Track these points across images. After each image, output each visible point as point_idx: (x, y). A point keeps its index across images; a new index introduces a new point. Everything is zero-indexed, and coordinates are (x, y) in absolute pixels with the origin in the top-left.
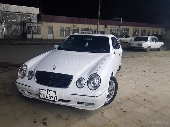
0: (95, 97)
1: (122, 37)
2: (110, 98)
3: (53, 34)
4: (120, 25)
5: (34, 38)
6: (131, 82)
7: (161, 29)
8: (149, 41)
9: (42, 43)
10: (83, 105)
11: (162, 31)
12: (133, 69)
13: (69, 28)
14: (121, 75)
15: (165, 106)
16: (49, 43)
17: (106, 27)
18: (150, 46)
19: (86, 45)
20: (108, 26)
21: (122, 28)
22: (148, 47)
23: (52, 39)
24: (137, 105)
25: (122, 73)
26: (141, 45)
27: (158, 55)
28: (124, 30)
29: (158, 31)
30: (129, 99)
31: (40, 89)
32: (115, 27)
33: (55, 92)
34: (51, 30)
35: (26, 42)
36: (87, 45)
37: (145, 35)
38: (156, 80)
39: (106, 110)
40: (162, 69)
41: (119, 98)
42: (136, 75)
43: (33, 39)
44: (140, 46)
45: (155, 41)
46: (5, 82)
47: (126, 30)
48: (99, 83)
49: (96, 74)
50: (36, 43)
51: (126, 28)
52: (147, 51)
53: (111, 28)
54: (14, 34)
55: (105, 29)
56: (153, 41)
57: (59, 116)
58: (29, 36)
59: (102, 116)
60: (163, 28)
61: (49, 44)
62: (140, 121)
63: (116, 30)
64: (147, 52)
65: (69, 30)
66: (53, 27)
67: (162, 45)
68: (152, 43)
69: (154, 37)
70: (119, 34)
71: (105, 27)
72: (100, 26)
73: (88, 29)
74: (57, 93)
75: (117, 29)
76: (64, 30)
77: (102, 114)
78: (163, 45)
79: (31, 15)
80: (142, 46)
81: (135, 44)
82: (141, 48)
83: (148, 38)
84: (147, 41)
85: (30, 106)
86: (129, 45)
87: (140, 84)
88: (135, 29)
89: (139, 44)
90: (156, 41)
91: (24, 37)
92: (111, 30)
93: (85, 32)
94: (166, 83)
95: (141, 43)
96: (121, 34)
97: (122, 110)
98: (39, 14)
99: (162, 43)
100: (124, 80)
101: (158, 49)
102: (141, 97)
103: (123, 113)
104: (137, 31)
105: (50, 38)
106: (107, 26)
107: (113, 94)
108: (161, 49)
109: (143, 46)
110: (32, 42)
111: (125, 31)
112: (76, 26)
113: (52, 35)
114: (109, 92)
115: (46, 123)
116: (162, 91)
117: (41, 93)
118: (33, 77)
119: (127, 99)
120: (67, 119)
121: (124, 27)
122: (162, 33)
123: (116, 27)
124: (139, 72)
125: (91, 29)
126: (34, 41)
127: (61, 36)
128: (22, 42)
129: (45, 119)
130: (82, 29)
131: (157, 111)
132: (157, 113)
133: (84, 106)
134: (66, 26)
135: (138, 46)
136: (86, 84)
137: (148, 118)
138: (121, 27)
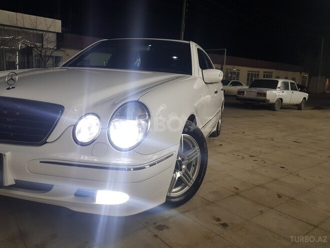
1: (227, 85)
2: (187, 188)
4: (222, 64)
6: (243, 158)
7: (301, 73)
8: (279, 88)
11: (302, 78)
12: (247, 135)
14: (221, 145)
18: (281, 99)
21: (226, 69)
22: (277, 101)
24: (260, 209)
25: (224, 141)
26: (265, 95)
27: (299, 116)
28: (231, 73)
30: (237, 193)
37: (271, 78)
38: (301, 156)
42: (254, 145)
44: (262, 98)
45: (291, 90)
47: (235, 73)
49: (137, 102)
52: (276, 109)
56: (287, 88)
59: (156, 236)
67: (305, 98)
68: (286, 92)
69: (289, 81)
77: (156, 232)
78: (307, 99)
79: (44, 33)
80: (265, 98)
81: (251, 93)
82: (265, 101)
83: (278, 82)
84: (276, 89)
86: (240, 96)
87: (263, 162)
88: (250, 73)
89: (259, 94)
90: (293, 89)
95: (264, 92)
97: (218, 220)
98: (60, 32)
99: (306, 95)
100: (227, 154)
101: (297, 105)
102: (267, 189)
103: (220, 229)
104: (255, 76)
107: (194, 178)
108: (303, 106)
109: (268, 98)
111: (231, 76)
114: (183, 171)
119: (232, 193)
121: (231, 67)
122: (303, 82)
124: (262, 141)
131: (315, 223)
132: (317, 230)
135: (259, 97)
136: (105, 132)
138: (225, 67)
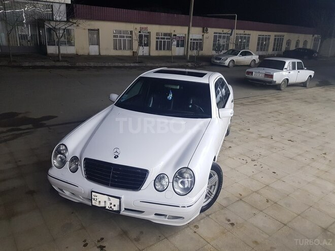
0: (185, 207)
2: (210, 200)
3: (98, 44)
4: (232, 29)
5: (62, 54)
6: (247, 162)
7: (313, 36)
8: (285, 69)
9: (77, 64)
10: (165, 218)
11: (314, 41)
12: (252, 133)
13: (131, 32)
14: (230, 147)
15: (299, 213)
16: (92, 65)
17: (205, 31)
18: (287, 79)
19: (168, 97)
20: (209, 29)
21: (237, 34)
22: (284, 81)
23: (98, 54)
25: (232, 142)
26: (272, 76)
27: (302, 99)
28: (241, 38)
29: (306, 41)
30: (241, 199)
31: (92, 191)
32: (223, 31)
33: (119, 198)
34: (95, 36)
35: (46, 64)
36: (170, 97)
38: (291, 159)
39: (202, 221)
40: (305, 132)
41: (225, 196)
42: (257, 146)
43: (60, 57)
44: (269, 79)
45: (298, 69)
46: (20, 161)
47: (245, 38)
48: (193, 183)
49: (187, 168)
50: (65, 64)
51: (244, 34)
52: (282, 88)
53: (215, 33)
54: (20, 45)
55: (203, 35)
56: (294, 68)
57: (124, 234)
58: (51, 50)
60: (316, 36)
61: (91, 67)
62: (256, 242)
63: (224, 37)
64: (281, 90)
65: (130, 37)
66: (98, 30)
67: (310, 76)
68: (292, 72)
69: (296, 61)
70: (231, 47)
71: (203, 32)
72: (193, 30)
73: (170, 35)
74: (122, 200)
75: (226, 35)
76: (120, 37)
77: (195, 229)
78: (312, 76)
79: (54, 4)
80: (271, 79)
81: (259, 74)
82: (271, 82)
83: (285, 62)
85: (72, 213)
86: (249, 76)
87: (261, 166)
88: (261, 37)
89: (266, 75)
90: (300, 68)
91: (40, 50)
92: (215, 37)
93: (163, 40)
94: (308, 165)
95: (271, 74)
96: (234, 48)
97: (229, 220)
98: (70, 3)
99: (312, 73)
100: (235, 158)
101: (302, 83)
102: (261, 194)
103: (230, 227)
104: (266, 41)
105: (92, 53)
106: (207, 30)
107: (214, 193)
108: (308, 83)
109: (274, 79)
110: (58, 64)
111: (242, 40)
112: (146, 28)
113: (96, 47)
115: (105, 247)
116: (299, 182)
117: (95, 198)
118: (79, 167)
119: (238, 199)
120: (137, 240)
121: (241, 32)
122: (315, 45)
123: (226, 31)
124: (263, 140)
125: (175, 35)
126: (62, 61)
127: (115, 48)
128: (38, 64)
129: (102, 239)
130: (157, 34)
131: (285, 222)
132: (285, 227)
133: (167, 220)
134: (125, 29)
135: (266, 78)
136: (171, 184)
137: (270, 236)
138: (236, 31)
